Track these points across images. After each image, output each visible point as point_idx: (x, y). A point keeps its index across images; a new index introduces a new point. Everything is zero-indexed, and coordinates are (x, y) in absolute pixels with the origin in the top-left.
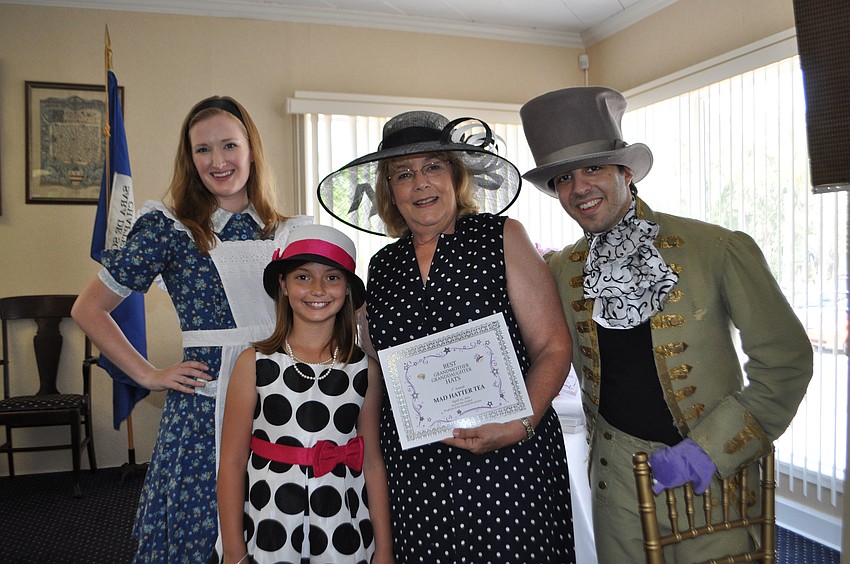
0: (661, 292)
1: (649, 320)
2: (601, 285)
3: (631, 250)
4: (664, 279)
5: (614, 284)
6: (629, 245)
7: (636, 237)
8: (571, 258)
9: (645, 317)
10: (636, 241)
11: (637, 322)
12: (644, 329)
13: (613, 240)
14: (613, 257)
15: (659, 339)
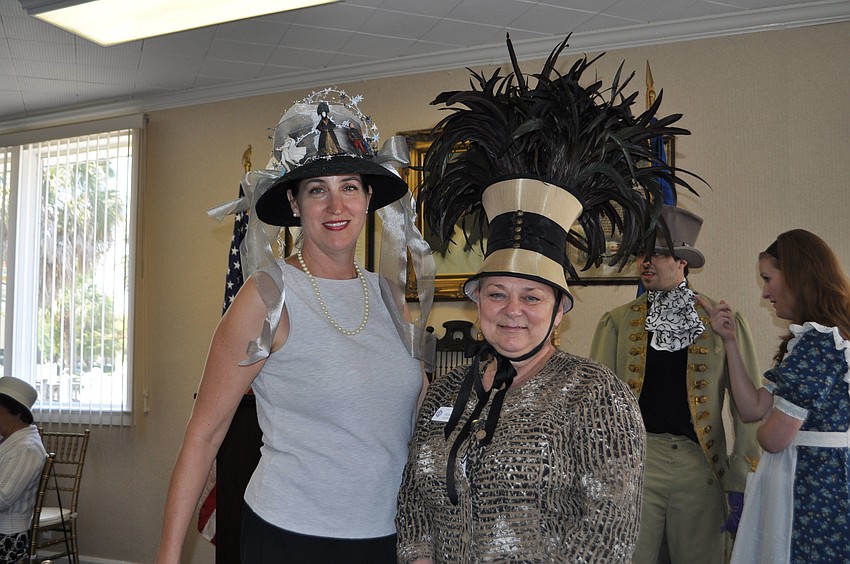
0: (695, 333)
1: (687, 348)
2: (659, 322)
3: (682, 304)
4: (698, 326)
5: (667, 322)
6: (681, 301)
7: (686, 298)
8: (632, 308)
9: (684, 346)
10: (686, 300)
11: (678, 348)
12: (684, 352)
13: (671, 296)
14: (670, 306)
15: (691, 360)
